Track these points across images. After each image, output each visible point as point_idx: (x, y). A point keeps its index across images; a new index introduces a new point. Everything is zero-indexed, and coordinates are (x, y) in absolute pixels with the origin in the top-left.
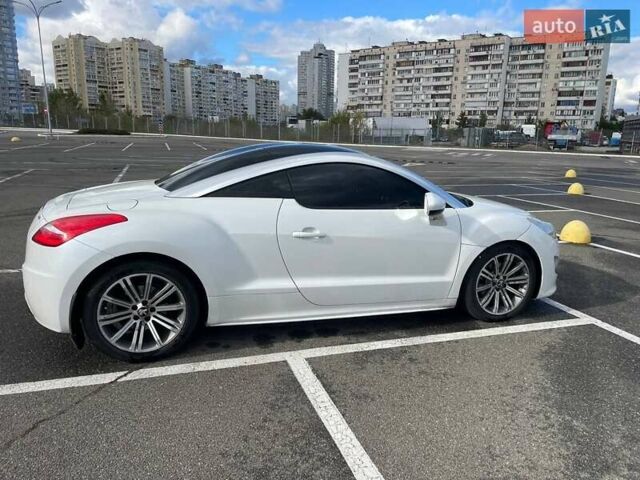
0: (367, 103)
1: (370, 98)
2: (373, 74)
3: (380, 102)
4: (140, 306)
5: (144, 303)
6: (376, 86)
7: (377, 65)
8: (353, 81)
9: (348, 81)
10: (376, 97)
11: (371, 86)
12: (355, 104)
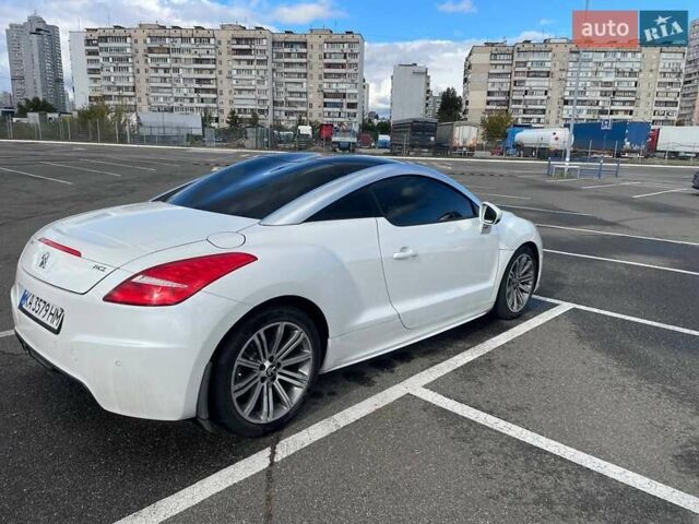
0: (116, 93)
1: (119, 88)
2: (120, 60)
3: (132, 94)
4: (267, 364)
5: (271, 360)
6: (124, 74)
7: (124, 49)
8: (93, 66)
9: (86, 66)
10: (127, 88)
11: (118, 74)
12: (97, 94)
